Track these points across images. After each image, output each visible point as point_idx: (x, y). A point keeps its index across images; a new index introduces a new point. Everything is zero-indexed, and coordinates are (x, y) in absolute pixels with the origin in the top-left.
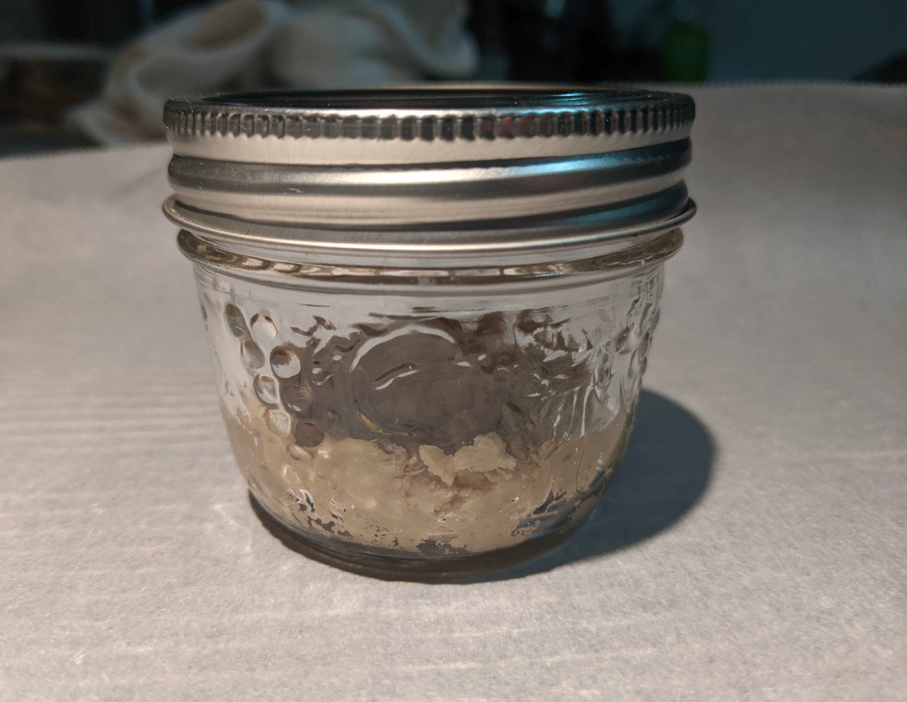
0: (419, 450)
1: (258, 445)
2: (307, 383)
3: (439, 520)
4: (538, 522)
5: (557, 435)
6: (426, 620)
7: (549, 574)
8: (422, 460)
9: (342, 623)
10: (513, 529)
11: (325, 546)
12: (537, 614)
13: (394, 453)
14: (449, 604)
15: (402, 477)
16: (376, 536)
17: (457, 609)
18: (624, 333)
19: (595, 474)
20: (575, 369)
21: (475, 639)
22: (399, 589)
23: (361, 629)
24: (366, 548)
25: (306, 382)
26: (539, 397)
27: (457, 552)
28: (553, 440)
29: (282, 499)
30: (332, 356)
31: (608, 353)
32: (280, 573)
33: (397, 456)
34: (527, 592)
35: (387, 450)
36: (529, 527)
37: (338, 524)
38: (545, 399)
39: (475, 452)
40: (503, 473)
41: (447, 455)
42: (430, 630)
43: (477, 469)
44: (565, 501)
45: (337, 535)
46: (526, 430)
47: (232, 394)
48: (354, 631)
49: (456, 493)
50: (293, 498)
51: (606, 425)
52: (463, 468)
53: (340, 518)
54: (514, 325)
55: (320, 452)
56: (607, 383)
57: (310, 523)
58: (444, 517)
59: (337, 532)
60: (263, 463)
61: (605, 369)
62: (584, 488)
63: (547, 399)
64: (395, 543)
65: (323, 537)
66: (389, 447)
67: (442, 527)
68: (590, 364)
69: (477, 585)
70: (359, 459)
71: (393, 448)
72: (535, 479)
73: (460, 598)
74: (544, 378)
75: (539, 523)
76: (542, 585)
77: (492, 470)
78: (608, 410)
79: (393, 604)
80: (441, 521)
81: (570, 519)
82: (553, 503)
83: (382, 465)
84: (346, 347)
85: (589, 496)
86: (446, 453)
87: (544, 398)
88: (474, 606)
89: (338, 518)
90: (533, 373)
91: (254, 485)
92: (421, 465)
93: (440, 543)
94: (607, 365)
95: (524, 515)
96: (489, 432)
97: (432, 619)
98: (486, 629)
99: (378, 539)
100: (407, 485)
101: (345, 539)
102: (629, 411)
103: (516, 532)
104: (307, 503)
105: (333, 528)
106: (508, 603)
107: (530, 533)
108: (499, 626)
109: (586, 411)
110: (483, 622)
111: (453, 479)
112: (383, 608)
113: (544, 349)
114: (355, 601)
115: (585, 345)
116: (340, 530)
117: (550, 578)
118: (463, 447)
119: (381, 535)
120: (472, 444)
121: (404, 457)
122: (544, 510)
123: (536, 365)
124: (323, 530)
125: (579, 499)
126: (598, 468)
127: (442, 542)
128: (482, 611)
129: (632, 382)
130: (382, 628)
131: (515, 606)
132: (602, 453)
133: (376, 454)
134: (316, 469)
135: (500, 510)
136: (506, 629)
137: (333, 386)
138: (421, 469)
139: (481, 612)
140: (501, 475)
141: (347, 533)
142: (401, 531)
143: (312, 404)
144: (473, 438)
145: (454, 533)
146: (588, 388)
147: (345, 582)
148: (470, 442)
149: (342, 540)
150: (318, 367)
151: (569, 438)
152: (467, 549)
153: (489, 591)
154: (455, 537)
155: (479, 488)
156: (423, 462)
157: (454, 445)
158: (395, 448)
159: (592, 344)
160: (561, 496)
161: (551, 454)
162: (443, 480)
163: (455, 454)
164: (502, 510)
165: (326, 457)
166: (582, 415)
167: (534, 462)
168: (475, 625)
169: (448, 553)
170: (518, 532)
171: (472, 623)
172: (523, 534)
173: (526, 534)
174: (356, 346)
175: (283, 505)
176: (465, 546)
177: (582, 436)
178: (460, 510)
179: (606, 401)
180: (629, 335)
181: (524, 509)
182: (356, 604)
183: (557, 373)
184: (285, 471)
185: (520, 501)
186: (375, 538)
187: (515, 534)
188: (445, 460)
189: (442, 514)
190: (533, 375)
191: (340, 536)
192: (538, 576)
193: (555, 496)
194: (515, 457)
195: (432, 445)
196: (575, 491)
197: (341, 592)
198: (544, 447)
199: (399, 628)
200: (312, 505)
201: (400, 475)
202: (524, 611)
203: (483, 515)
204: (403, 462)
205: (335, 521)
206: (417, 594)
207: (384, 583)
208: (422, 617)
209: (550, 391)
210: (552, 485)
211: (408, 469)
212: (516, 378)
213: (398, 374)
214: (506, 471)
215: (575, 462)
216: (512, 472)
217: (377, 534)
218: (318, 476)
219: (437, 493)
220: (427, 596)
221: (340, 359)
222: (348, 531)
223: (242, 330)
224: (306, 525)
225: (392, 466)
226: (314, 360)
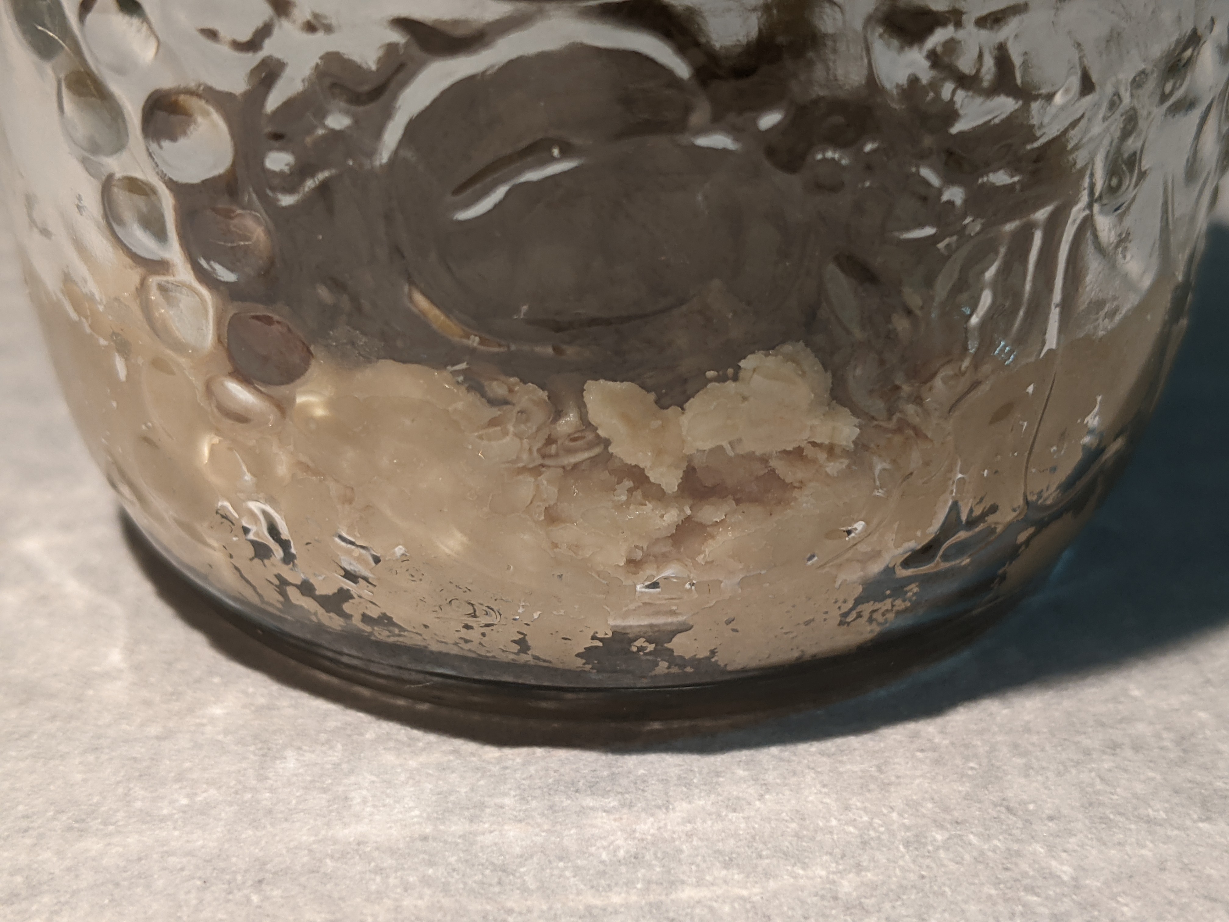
0: (584, 393)
1: (128, 376)
2: (254, 196)
3: (639, 588)
4: (914, 588)
5: (978, 349)
6: (604, 856)
7: (939, 721)
8: (593, 423)
9: (373, 864)
10: (845, 608)
11: (330, 654)
12: (908, 828)
13: (514, 405)
14: (666, 806)
15: (536, 471)
16: (467, 627)
17: (689, 822)
18: (1185, 49)
19: (1077, 457)
20: (1041, 155)
21: (736, 905)
22: (532, 769)
23: (426, 881)
24: (440, 658)
25: (250, 196)
26: (933, 240)
27: (689, 669)
28: (966, 363)
29: (202, 528)
30: (322, 114)
31: (1138, 106)
32: (203, 725)
33: (521, 412)
34: (880, 769)
35: (490, 394)
36: (889, 601)
37: (360, 597)
38: (948, 245)
39: (745, 399)
40: (822, 456)
41: (664, 407)
42: (617, 884)
43: (748, 446)
44: (992, 531)
45: (362, 626)
46: (891, 337)
47: (45, 232)
48: (407, 888)
49: (689, 512)
50: (233, 527)
51: (1118, 318)
52: (708, 445)
53: (366, 579)
54: (869, 20)
55: (300, 399)
56: (1131, 194)
57: (283, 594)
58: (654, 577)
59: (360, 617)
60: (144, 427)
61: (1126, 156)
62: (1045, 495)
63: (954, 246)
64: (519, 647)
65: (321, 628)
66: (498, 389)
67: (650, 604)
68: (1081, 139)
69: (744, 755)
70: (413, 421)
71: (511, 391)
72: (911, 474)
73: (697, 791)
74: (949, 181)
75: (916, 590)
76: (922, 751)
77: (790, 448)
78: (1125, 277)
79: (515, 813)
80: (644, 590)
81: (1003, 578)
82: (959, 537)
83: (481, 437)
84: (366, 88)
85: (1057, 516)
86: (661, 404)
87: (947, 241)
88: (735, 811)
89: (360, 579)
90: (918, 167)
91: (125, 490)
92: (590, 436)
93: (645, 645)
94: (1132, 144)
95: (875, 568)
96: (783, 342)
97: (621, 853)
98: (767, 875)
99: (474, 635)
100: (550, 491)
101: (381, 634)
102: (1180, 278)
103: (854, 614)
104: (271, 539)
105: (347, 607)
106: (827, 800)
107: (891, 616)
108: (805, 866)
109: (1065, 278)
110: (760, 857)
111: (680, 474)
112: (487, 826)
113: (954, 93)
114: (411, 804)
115: (1075, 82)
116: (368, 613)
117: (942, 732)
118: (709, 386)
119: (482, 627)
120: (735, 378)
121: (539, 416)
122: (934, 557)
123: (928, 141)
124: (321, 611)
125: (1032, 526)
126: (1087, 440)
127: (650, 643)
128: (756, 826)
129: (1195, 194)
130: (484, 884)
131: (847, 808)
132: (1099, 398)
133: (460, 405)
134: (291, 448)
135: (810, 559)
136: (823, 873)
137: (330, 210)
138: (590, 446)
139: (754, 828)
140: (814, 461)
141: (385, 620)
142: (536, 616)
143: (272, 263)
144: (740, 360)
145: (681, 618)
146: (1075, 209)
147: (385, 749)
148: (730, 371)
149: (373, 638)
150: (281, 149)
151: (1012, 357)
152: (717, 661)
153: (775, 769)
154: (685, 628)
155: (754, 500)
156: (597, 429)
157: (685, 381)
158: (517, 388)
159: (1094, 80)
160: (982, 517)
161: (958, 401)
162: (653, 476)
163: (687, 406)
164: (816, 558)
165: (320, 412)
166: (1051, 290)
167: (909, 425)
168: (738, 865)
169: (666, 671)
170: (859, 616)
171: (731, 860)
172: (871, 620)
173: (881, 619)
174: (393, 85)
175: (209, 546)
176: (713, 652)
177: (1050, 351)
178: (700, 559)
179: (1120, 249)
180: (1198, 54)
181: (876, 555)
182: (413, 814)
183: (988, 166)
184: (206, 451)
185: (867, 534)
186: (464, 633)
187: (849, 619)
188: (659, 422)
189: (650, 572)
190: (918, 172)
191: (368, 629)
192: (911, 727)
193: (964, 517)
194: (856, 411)
195: (622, 381)
196: (1021, 502)
197: (374, 778)
198: (938, 382)
199: (532, 884)
200: (285, 545)
201: (531, 466)
202: (871, 824)
203: (763, 572)
204: (539, 429)
205: (352, 587)
206: (581, 784)
207: (491, 752)
208: (593, 850)
209: (968, 220)
210: (957, 487)
211: (553, 449)
212: (867, 184)
213: (520, 172)
214: (831, 450)
215: (1026, 424)
216: (846, 453)
217: (470, 624)
218: (300, 464)
219: (634, 513)
220: (608, 788)
221: (349, 127)
222: (389, 614)
223: (57, 38)
224: (273, 597)
225: (508, 439)
226: (268, 129)
